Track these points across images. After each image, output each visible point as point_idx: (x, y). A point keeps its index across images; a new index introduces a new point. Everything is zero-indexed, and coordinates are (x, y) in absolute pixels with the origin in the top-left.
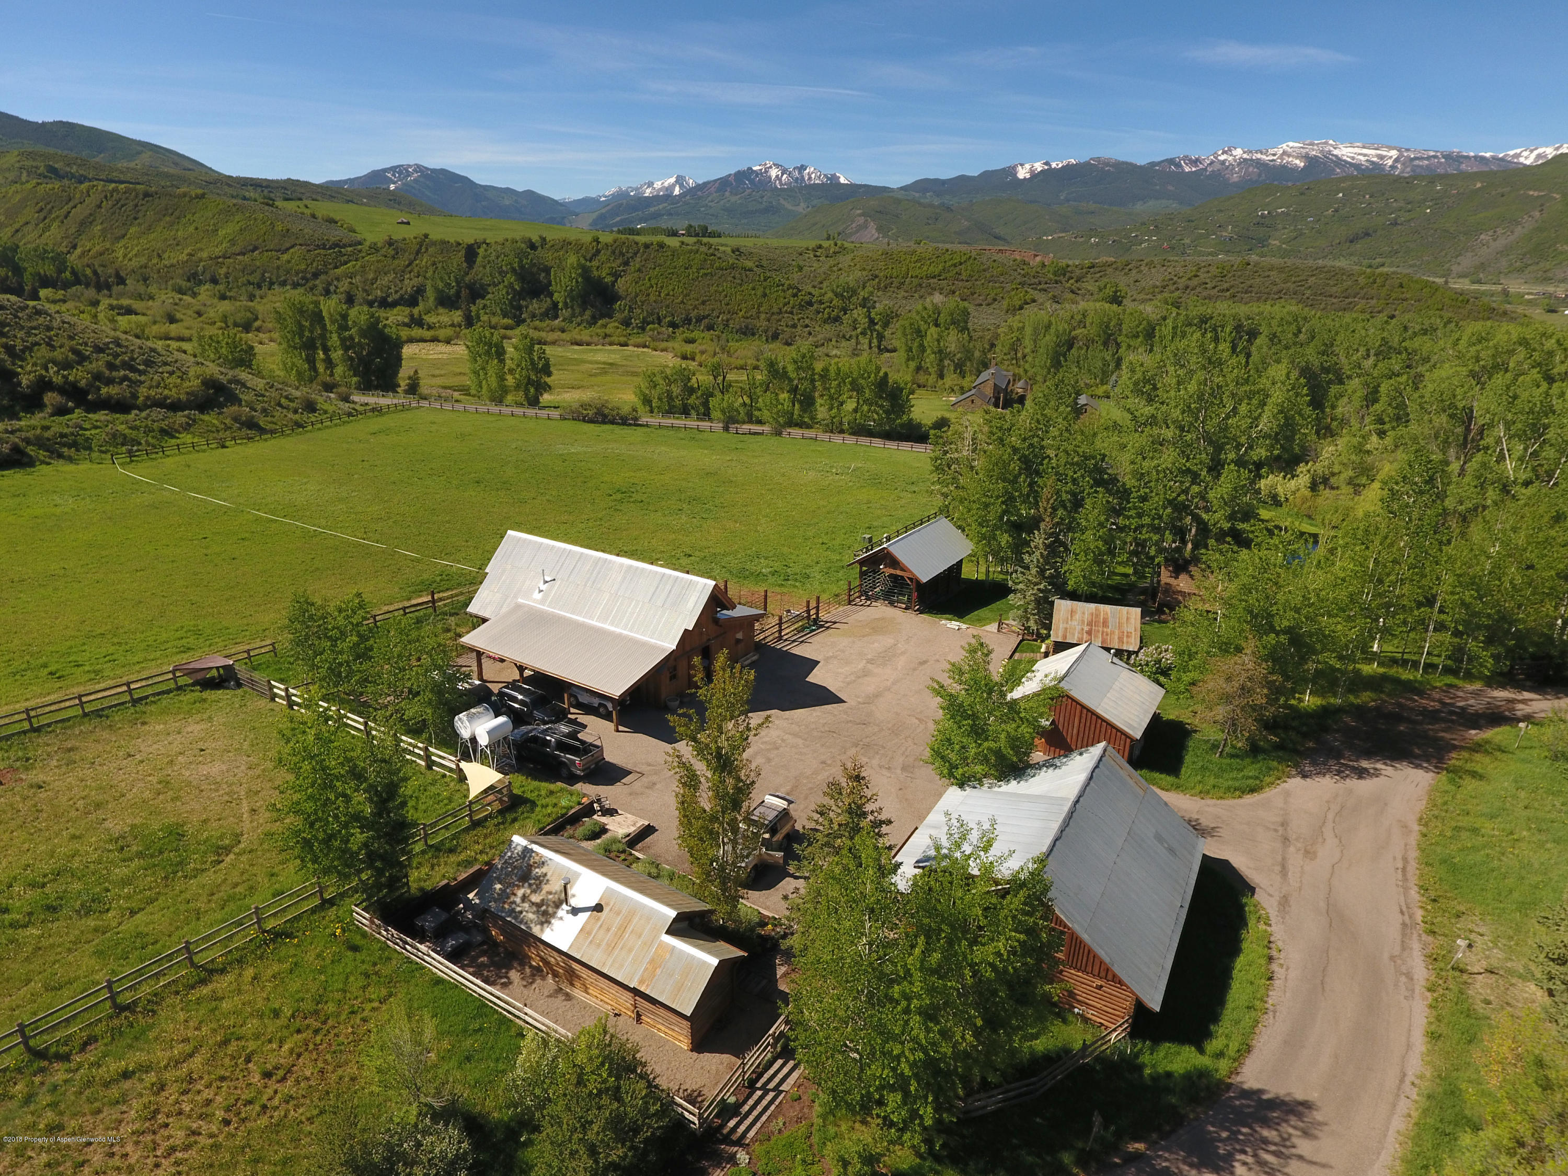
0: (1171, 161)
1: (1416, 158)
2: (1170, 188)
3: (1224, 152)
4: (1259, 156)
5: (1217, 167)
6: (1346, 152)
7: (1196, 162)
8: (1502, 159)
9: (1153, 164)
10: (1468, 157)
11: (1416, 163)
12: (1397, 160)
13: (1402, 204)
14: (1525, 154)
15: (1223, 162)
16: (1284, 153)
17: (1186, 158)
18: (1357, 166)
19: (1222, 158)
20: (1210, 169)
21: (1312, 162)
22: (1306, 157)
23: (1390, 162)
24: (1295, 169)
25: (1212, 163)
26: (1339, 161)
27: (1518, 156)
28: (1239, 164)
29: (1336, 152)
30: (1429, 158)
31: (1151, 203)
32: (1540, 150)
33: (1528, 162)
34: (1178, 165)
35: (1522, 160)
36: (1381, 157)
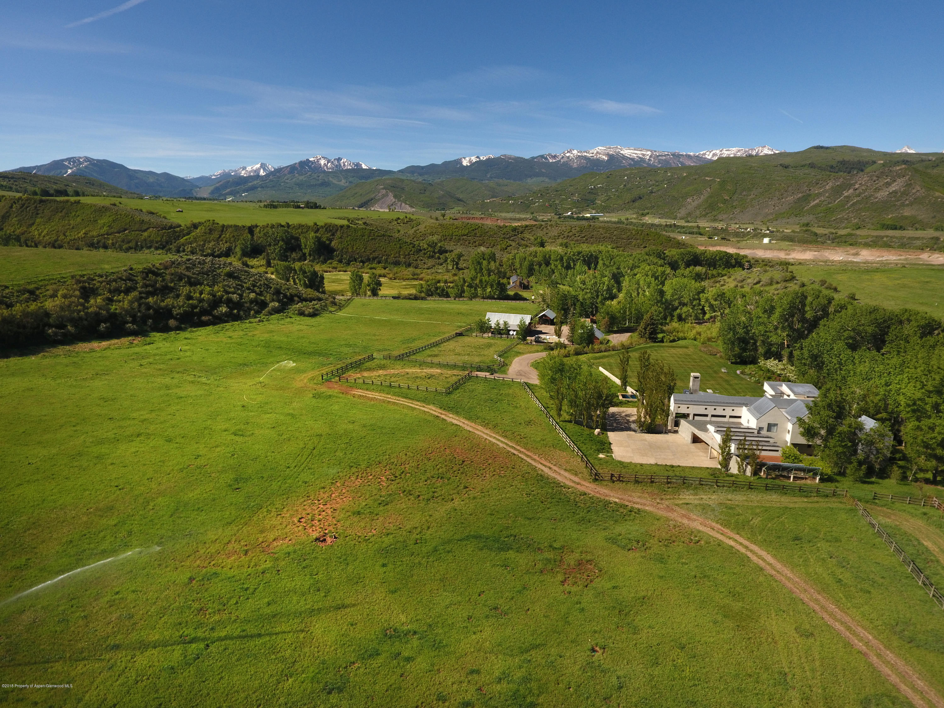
0: (542, 156)
1: (660, 156)
2: (544, 171)
3: (568, 152)
4: (585, 154)
5: (565, 159)
6: (627, 152)
7: (554, 157)
8: (697, 156)
9: (533, 158)
10: (682, 155)
11: (660, 158)
12: (651, 157)
13: (654, 182)
14: (708, 153)
15: (568, 157)
16: (597, 152)
17: (549, 155)
18: (633, 159)
19: (568, 155)
20: (562, 161)
21: (611, 157)
22: (607, 154)
23: (648, 157)
24: (603, 161)
25: (563, 157)
26: (624, 157)
27: (705, 154)
28: (576, 158)
29: (622, 152)
30: (665, 156)
31: (534, 179)
32: (714, 152)
33: (709, 157)
34: (546, 159)
35: (706, 156)
36: (644, 155)
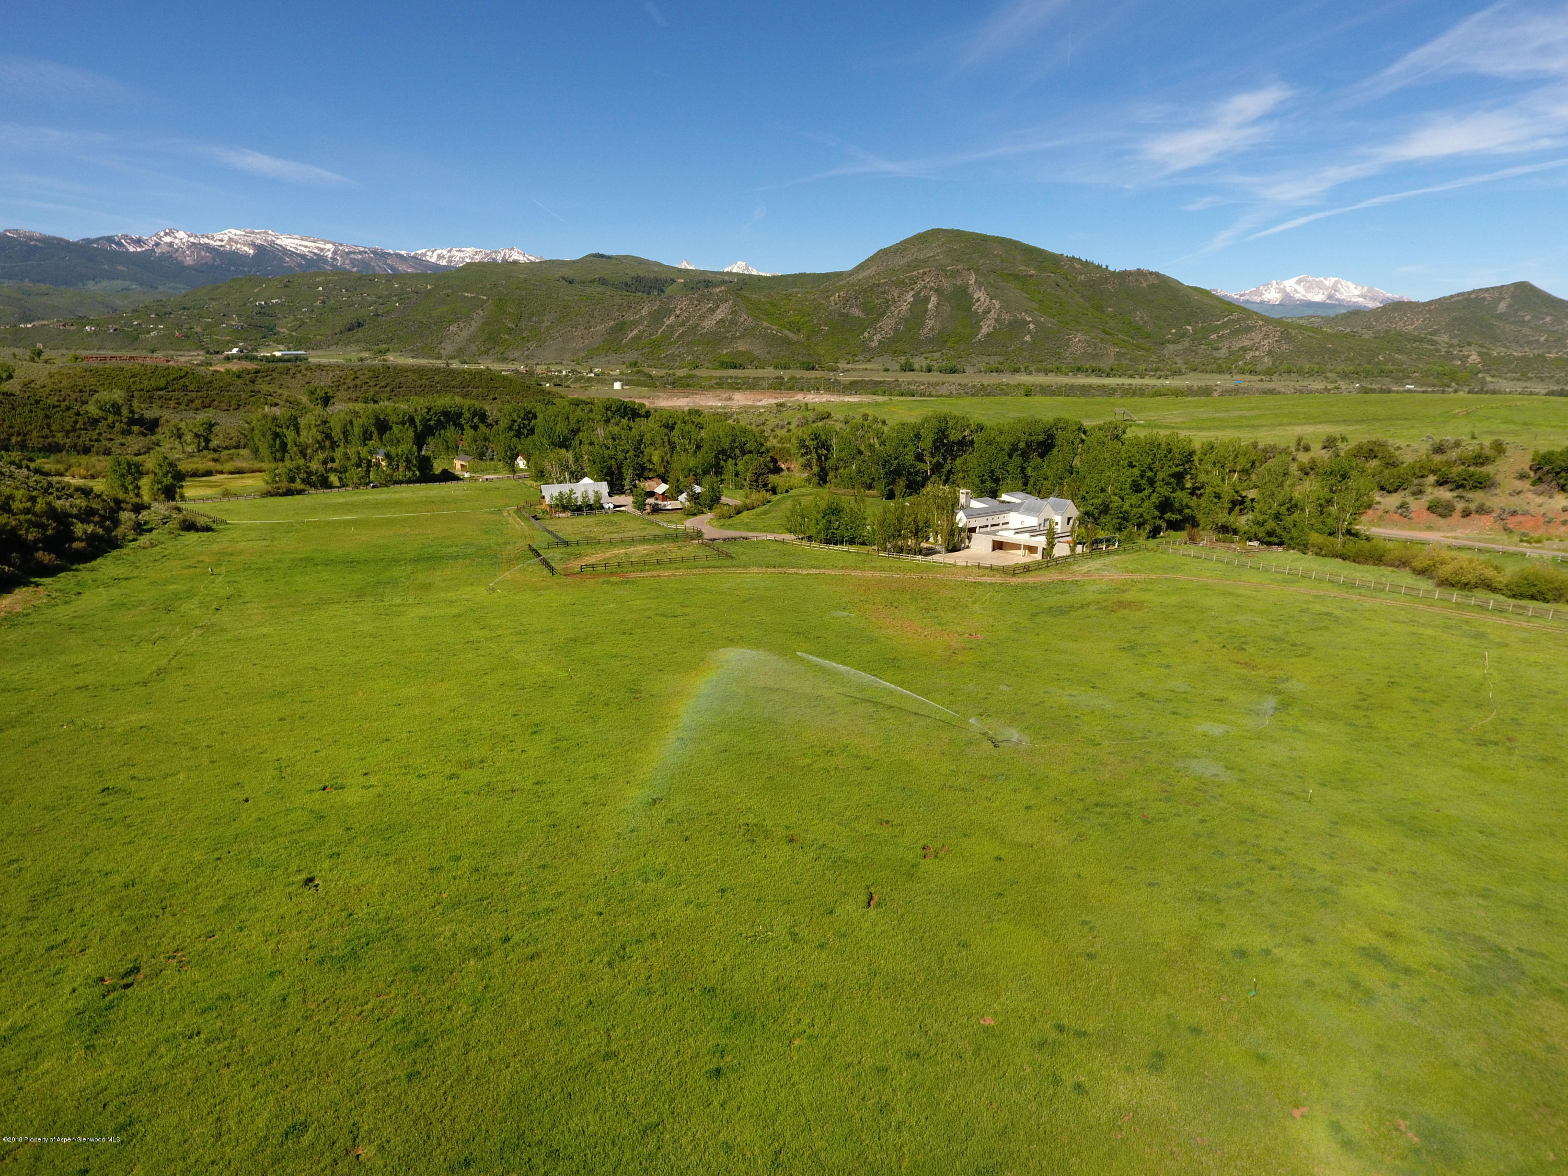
0: (110, 240)
1: (351, 253)
2: (121, 268)
3: (166, 234)
4: (206, 241)
5: (166, 249)
6: (288, 242)
7: (139, 242)
8: (414, 258)
9: (89, 242)
10: (389, 254)
11: (352, 256)
12: (335, 253)
14: (429, 253)
15: (171, 245)
16: (230, 239)
17: (125, 237)
18: (303, 256)
19: (167, 239)
20: (158, 250)
21: (260, 249)
22: (253, 245)
23: (330, 255)
24: (246, 256)
25: (157, 244)
26: (284, 251)
27: (425, 255)
28: (189, 247)
29: (278, 242)
30: (360, 253)
31: (104, 283)
32: (439, 252)
33: (433, 260)
34: (119, 244)
35: (428, 258)
36: (322, 250)
